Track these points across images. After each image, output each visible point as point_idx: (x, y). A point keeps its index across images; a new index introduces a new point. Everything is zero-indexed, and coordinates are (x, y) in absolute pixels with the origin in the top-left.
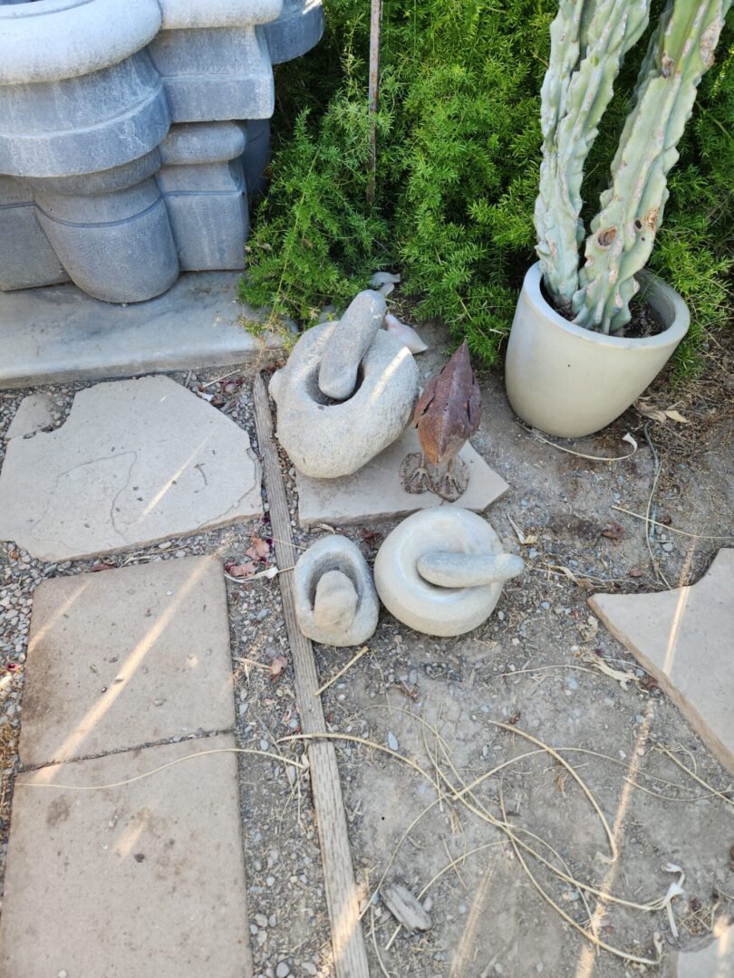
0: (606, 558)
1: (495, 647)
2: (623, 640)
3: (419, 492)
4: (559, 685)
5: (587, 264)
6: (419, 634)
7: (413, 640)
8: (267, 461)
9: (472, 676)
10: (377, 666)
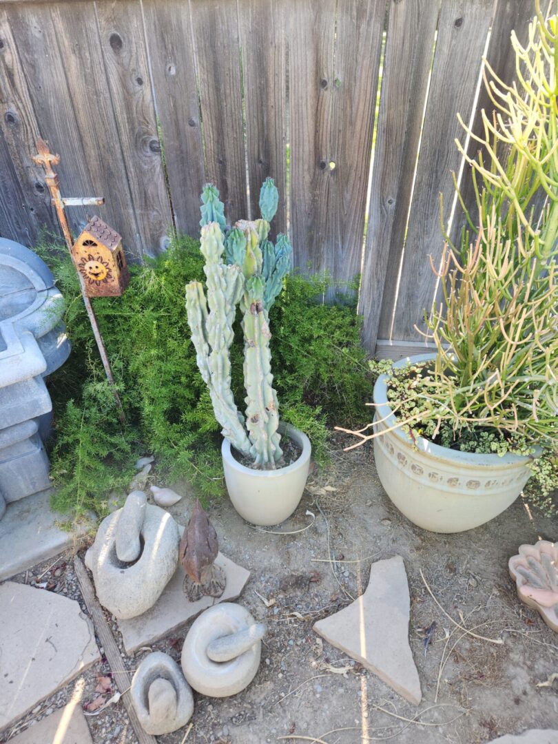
0: (316, 596)
1: (269, 685)
2: (337, 646)
3: (199, 599)
4: (311, 693)
5: (250, 434)
6: (222, 699)
7: (219, 704)
8: (95, 617)
9: (261, 712)
10: (201, 733)
